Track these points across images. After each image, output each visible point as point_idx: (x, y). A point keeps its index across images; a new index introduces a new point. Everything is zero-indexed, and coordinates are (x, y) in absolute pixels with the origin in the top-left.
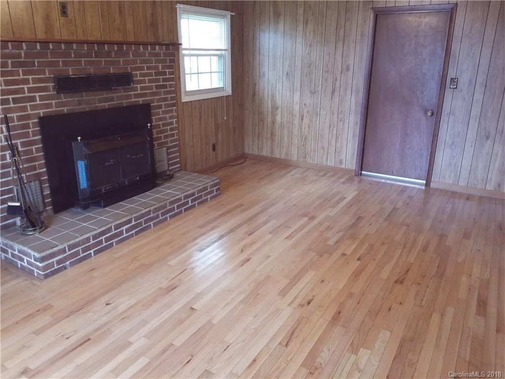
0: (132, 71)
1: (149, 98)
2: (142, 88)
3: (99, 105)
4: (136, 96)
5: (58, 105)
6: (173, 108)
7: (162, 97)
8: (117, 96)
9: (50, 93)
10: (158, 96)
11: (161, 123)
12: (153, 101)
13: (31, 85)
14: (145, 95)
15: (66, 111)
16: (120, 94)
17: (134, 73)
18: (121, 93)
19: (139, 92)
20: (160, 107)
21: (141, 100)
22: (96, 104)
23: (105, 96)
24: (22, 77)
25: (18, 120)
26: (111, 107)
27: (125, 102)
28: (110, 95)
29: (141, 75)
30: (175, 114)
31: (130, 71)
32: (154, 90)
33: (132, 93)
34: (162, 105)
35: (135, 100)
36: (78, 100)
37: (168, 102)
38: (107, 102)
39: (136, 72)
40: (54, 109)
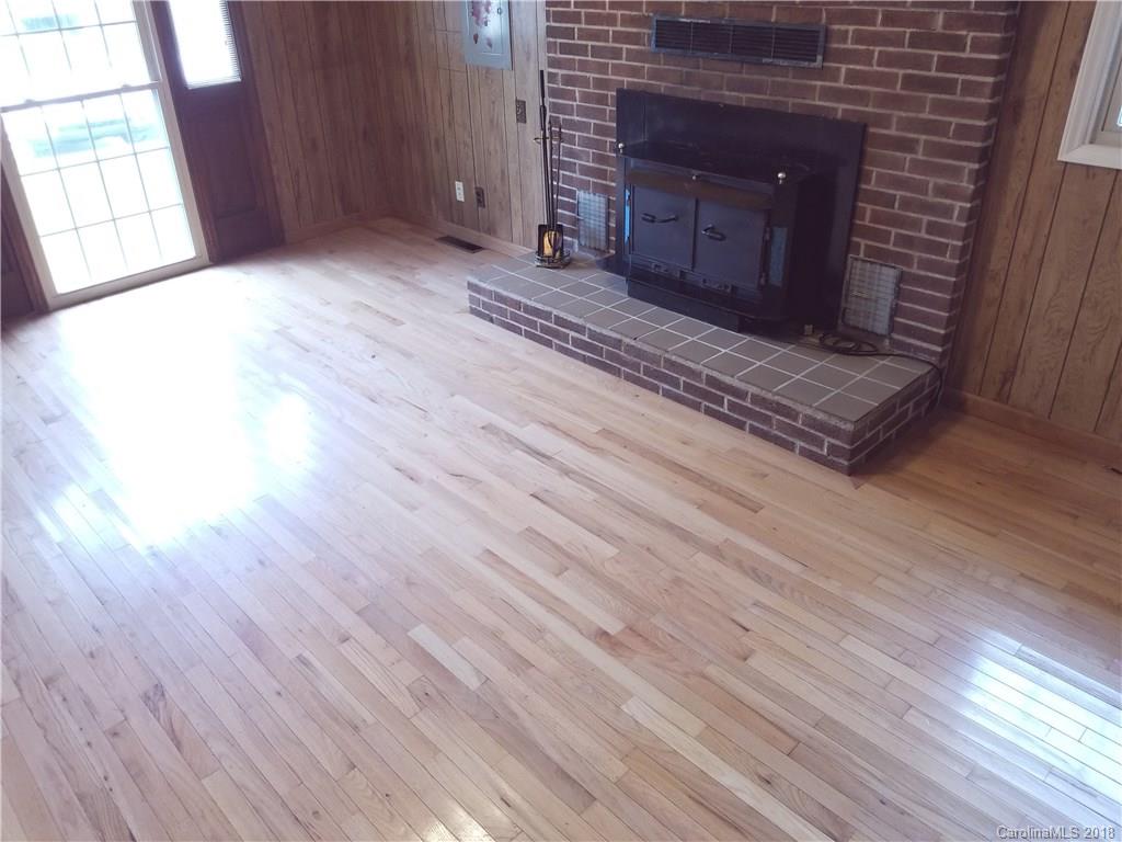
0: (831, 20)
1: (869, 109)
2: (853, 77)
3: (727, 93)
4: (828, 93)
5: (654, 75)
6: (965, 164)
7: (922, 116)
8: (773, 82)
9: (642, 48)
10: (906, 111)
11: (899, 193)
12: (883, 121)
13: (619, 28)
14: (862, 97)
15: (662, 90)
16: (783, 79)
17: (836, 27)
18: (787, 77)
19: (841, 84)
20: (907, 146)
21: (841, 108)
22: (721, 89)
23: (745, 76)
24: (607, 11)
25: (595, 87)
26: (753, 105)
27: (791, 103)
28: (756, 77)
29: (860, 38)
30: (964, 184)
31: (824, 21)
32: (898, 89)
33: (819, 83)
34: (917, 141)
35: (821, 103)
36: (687, 72)
37: (944, 140)
38: (747, 91)
39: (843, 27)
40: (645, 81)
